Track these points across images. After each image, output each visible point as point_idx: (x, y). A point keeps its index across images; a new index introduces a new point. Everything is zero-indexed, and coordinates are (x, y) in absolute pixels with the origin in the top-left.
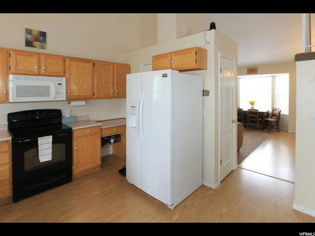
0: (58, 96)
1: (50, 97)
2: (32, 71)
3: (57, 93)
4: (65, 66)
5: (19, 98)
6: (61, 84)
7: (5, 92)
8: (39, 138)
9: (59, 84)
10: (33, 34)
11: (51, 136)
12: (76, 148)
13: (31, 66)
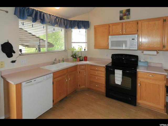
0: (132, 47)
1: (127, 47)
2: (118, 33)
3: (131, 45)
4: (137, 27)
5: (113, 47)
6: (134, 39)
7: (107, 44)
8: (115, 70)
9: (132, 39)
10: (123, 13)
11: (122, 71)
12: (139, 85)
13: (118, 30)
